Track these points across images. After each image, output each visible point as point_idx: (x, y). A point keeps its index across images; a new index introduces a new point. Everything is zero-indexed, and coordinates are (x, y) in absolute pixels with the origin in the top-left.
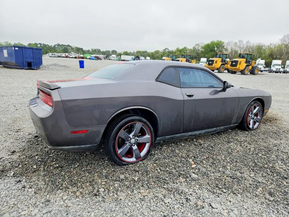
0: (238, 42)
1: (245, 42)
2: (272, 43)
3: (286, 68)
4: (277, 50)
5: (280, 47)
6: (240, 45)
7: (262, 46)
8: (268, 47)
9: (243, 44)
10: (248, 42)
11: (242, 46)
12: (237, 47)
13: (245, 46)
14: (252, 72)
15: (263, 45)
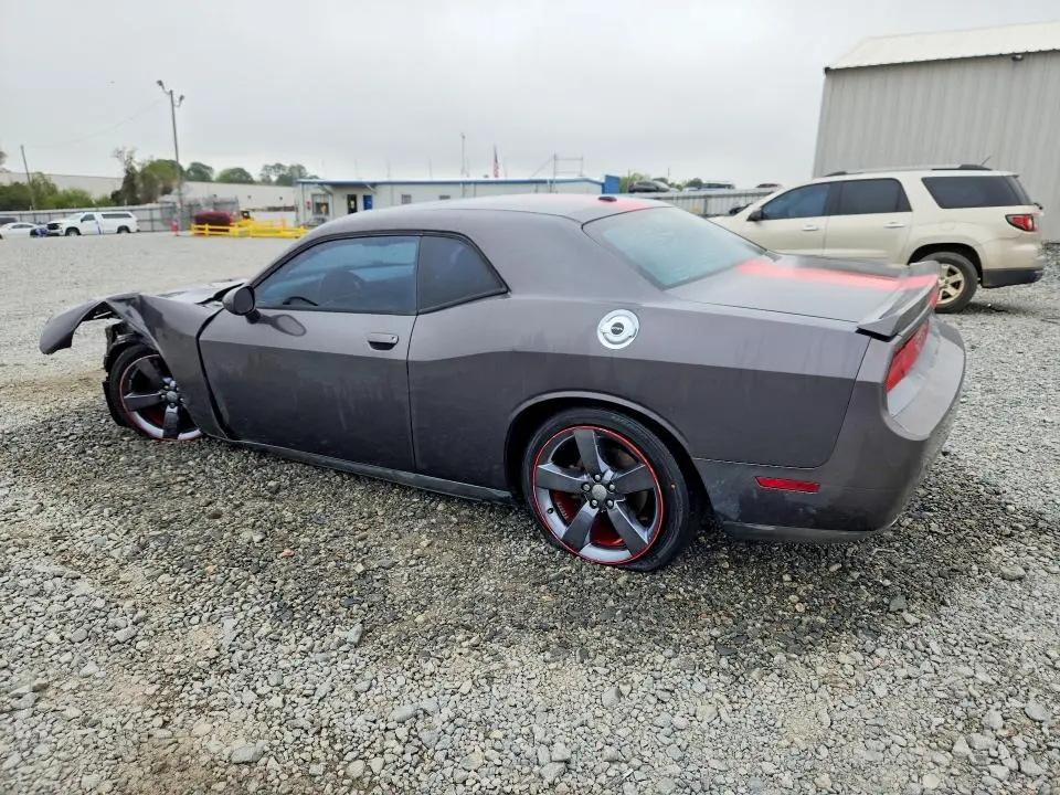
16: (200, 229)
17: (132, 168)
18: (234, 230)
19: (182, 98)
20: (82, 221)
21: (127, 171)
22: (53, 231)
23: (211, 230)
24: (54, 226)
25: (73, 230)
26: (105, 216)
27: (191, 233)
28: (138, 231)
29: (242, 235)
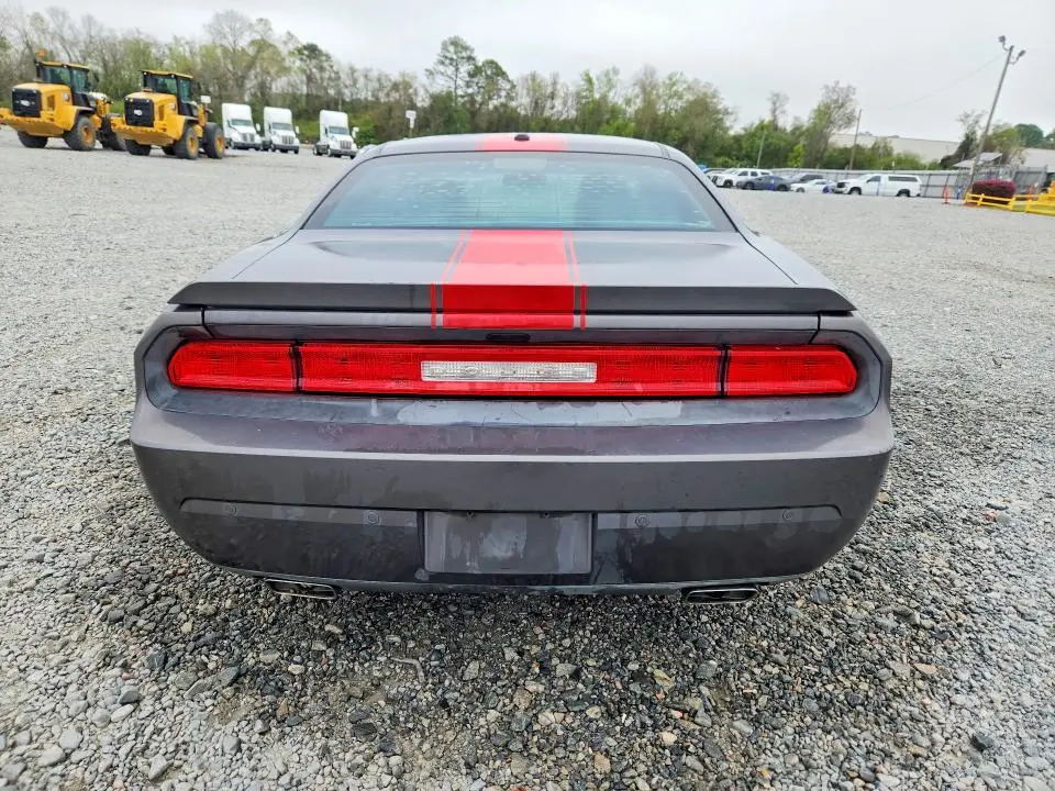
0: (47, 17)
1: (76, 18)
2: (179, 36)
3: (267, 133)
4: (203, 62)
5: (208, 52)
6: (60, 27)
7: (147, 45)
8: (170, 49)
9: (71, 27)
10: (89, 21)
11: (68, 34)
12: (49, 37)
13: (83, 37)
14: (209, 150)
15: (151, 41)
16: (974, 198)
17: (974, 133)
18: (1013, 202)
19: (1022, 53)
20: (868, 181)
21: (967, 137)
22: (840, 189)
23: (984, 200)
24: (841, 185)
25: (857, 190)
26: (891, 179)
27: (963, 202)
28: (918, 195)
29: (1016, 210)
